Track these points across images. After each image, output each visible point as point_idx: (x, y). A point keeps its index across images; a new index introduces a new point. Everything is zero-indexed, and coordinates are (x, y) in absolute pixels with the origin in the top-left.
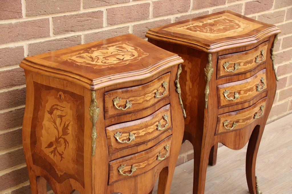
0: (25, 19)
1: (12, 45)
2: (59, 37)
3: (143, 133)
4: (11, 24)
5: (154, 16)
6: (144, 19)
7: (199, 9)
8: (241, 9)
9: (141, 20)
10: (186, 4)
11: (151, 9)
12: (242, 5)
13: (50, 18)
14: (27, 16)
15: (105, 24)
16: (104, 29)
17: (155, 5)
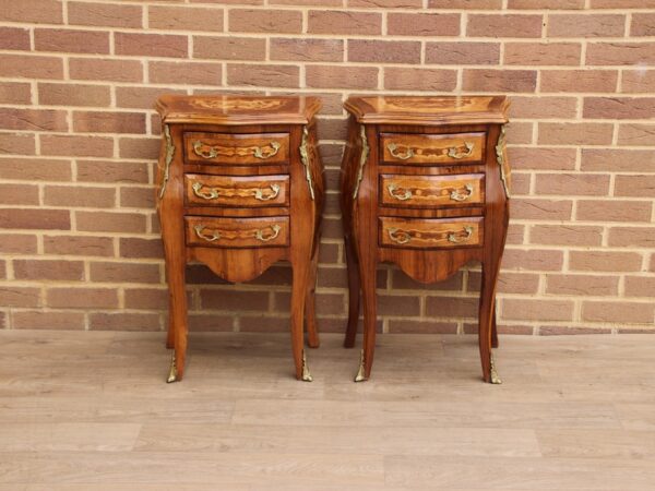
0: (191, 60)
1: (174, 87)
2: (234, 88)
3: (231, 194)
4: (174, 63)
5: (388, 87)
6: (369, 89)
7: (476, 90)
8: (575, 106)
9: (363, 88)
10: (448, 81)
11: (381, 77)
12: (575, 99)
13: (224, 64)
14: (195, 56)
15: (302, 83)
16: (301, 91)
17: (389, 74)
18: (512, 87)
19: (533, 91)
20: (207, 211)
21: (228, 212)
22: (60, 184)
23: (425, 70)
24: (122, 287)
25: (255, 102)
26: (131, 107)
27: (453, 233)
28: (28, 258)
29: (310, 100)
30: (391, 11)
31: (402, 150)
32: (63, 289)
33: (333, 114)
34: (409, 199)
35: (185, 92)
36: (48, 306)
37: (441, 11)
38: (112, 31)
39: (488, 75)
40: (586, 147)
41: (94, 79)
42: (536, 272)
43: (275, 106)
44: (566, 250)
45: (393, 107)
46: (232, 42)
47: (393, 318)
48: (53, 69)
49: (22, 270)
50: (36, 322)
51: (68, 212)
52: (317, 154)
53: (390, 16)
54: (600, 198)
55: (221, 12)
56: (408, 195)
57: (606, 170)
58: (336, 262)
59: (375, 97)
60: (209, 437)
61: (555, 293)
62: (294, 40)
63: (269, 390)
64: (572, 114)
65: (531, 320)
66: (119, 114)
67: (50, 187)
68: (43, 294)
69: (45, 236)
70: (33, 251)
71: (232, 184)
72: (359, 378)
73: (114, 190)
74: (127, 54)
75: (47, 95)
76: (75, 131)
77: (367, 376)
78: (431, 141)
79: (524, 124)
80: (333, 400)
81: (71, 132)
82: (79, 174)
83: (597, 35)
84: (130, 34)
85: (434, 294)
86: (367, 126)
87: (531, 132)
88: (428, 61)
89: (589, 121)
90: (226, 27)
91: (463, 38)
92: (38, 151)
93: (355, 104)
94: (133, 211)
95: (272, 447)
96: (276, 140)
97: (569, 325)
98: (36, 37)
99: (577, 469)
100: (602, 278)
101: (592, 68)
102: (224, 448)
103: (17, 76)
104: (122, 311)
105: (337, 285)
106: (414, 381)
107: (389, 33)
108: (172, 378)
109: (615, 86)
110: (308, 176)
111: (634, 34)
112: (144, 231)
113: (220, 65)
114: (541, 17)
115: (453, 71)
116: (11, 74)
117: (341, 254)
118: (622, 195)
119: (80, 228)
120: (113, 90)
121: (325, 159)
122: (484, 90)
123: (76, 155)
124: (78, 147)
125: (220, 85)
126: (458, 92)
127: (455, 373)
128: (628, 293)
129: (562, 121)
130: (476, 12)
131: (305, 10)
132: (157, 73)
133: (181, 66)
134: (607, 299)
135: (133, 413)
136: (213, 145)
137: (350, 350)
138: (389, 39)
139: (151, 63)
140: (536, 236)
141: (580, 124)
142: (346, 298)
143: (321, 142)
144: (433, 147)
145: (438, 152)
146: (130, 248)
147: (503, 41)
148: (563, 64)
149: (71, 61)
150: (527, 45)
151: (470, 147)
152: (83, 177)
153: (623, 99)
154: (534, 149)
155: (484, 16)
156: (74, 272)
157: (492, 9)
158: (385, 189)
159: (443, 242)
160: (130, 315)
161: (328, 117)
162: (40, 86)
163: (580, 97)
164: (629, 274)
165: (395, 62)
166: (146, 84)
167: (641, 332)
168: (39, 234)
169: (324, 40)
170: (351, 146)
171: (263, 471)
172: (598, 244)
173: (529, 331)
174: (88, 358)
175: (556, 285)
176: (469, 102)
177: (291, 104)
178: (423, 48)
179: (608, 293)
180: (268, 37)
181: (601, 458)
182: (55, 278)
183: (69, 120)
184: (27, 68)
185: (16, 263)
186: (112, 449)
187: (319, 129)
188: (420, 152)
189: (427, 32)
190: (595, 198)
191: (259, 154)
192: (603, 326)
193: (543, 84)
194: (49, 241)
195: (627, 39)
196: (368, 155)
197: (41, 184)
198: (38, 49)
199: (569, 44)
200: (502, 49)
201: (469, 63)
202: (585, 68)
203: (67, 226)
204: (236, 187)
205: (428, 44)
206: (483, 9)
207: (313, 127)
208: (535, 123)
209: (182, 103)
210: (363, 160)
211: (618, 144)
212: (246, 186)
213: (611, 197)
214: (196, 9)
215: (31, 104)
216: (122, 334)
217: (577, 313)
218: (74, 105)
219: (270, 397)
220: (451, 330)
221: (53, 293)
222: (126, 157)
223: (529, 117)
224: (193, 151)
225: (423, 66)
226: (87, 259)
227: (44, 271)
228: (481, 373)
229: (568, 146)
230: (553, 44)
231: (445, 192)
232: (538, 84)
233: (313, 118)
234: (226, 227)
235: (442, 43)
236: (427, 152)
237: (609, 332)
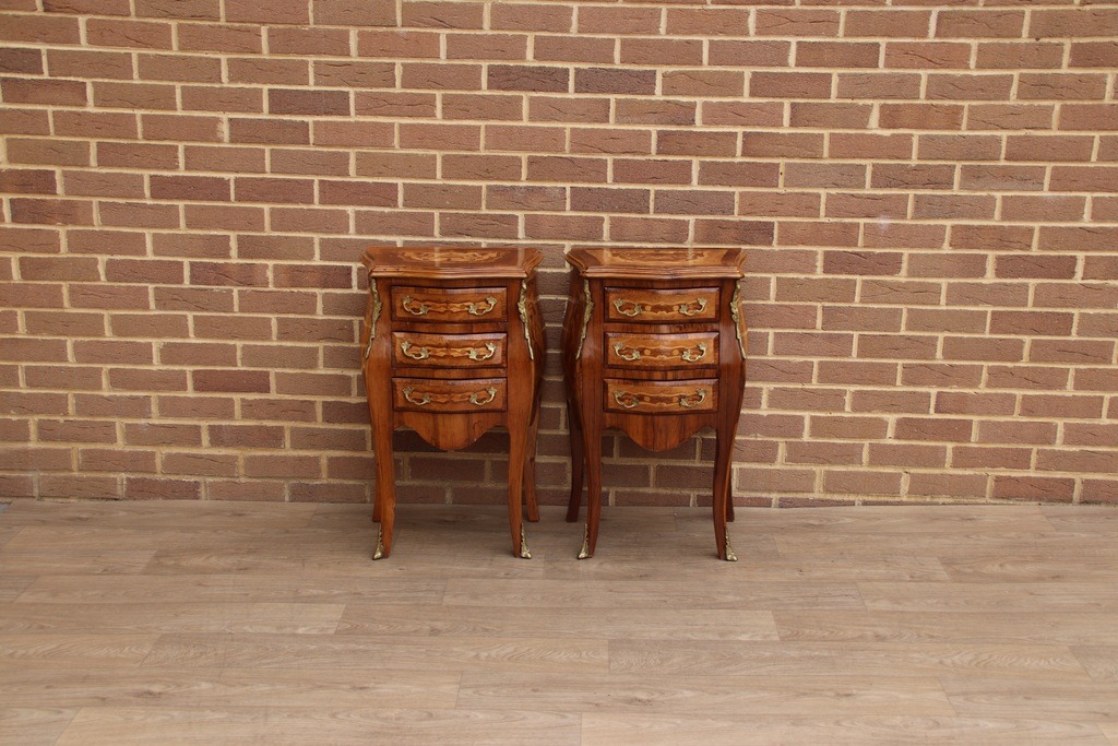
0: (401, 209)
1: (383, 238)
2: (447, 240)
3: (442, 354)
4: (383, 212)
5: (613, 238)
6: (593, 240)
7: (708, 242)
8: (815, 261)
9: (587, 239)
10: (679, 231)
11: (606, 227)
12: (816, 253)
13: (436, 213)
14: (405, 205)
15: (521, 234)
16: (520, 242)
17: (614, 223)
18: (748, 239)
19: (770, 243)
20: (417, 372)
21: (439, 373)
22: (259, 343)
23: (655, 220)
24: (325, 455)
25: (470, 254)
26: (336, 260)
27: (684, 397)
28: (224, 423)
29: (530, 251)
30: (616, 157)
31: (629, 307)
32: (262, 457)
33: (555, 267)
34: (636, 360)
35: (395, 242)
36: (245, 476)
37: (670, 158)
38: (316, 179)
39: (721, 225)
40: (827, 304)
41: (297, 230)
42: (774, 440)
43: (491, 258)
44: (807, 415)
45: (619, 260)
46: (445, 189)
47: (620, 490)
48: (255, 220)
49: (217, 436)
50: (232, 493)
51: (267, 374)
52: (537, 310)
53: (615, 162)
54: (842, 360)
55: (434, 157)
56: (636, 355)
57: (849, 329)
58: (557, 428)
59: (600, 249)
60: (417, 619)
61: (796, 461)
62: (513, 188)
63: (483, 569)
64: (813, 270)
65: (770, 491)
66: (323, 267)
67: (247, 346)
68: (241, 462)
69: (243, 400)
70: (230, 416)
71: (443, 343)
72: (583, 555)
73: (316, 349)
74: (332, 204)
75: (246, 248)
76: (276, 287)
77: (591, 553)
78: (660, 297)
79: (762, 279)
80: (554, 579)
81: (271, 288)
82: (279, 333)
83: (837, 185)
84: (336, 182)
85: (665, 462)
86: (590, 279)
87: (769, 288)
88: (657, 211)
89: (830, 276)
90: (439, 174)
91: (695, 186)
92: (236, 308)
93: (578, 256)
94: (338, 372)
95: (487, 630)
96: (492, 295)
97: (811, 496)
98: (237, 187)
99: (817, 653)
100: (846, 445)
101: (832, 220)
102: (434, 632)
103: (215, 228)
104: (325, 482)
105: (559, 454)
106: (643, 558)
107: (615, 181)
108: (379, 554)
109: (857, 240)
110: (527, 334)
111: (875, 185)
112: (349, 394)
113: (433, 214)
114: (778, 165)
115: (684, 221)
116: (209, 227)
117: (563, 419)
118: (866, 357)
119: (279, 391)
120: (316, 241)
121: (546, 316)
122: (718, 242)
123: (277, 312)
124: (279, 303)
125: (432, 236)
126: (689, 244)
127: (689, 550)
128: (872, 462)
129: (802, 276)
130: (708, 159)
131: (524, 156)
132: (364, 223)
133: (390, 214)
134: (851, 468)
135: (336, 592)
136: (424, 301)
137: (574, 524)
138: (615, 187)
139: (357, 213)
140: (777, 399)
141: (821, 280)
142: (569, 467)
143: (541, 297)
144: (662, 304)
145: (668, 309)
146: (334, 413)
147: (737, 190)
148: (802, 216)
149: (273, 211)
150: (763, 194)
151: (703, 303)
152: (283, 335)
153: (866, 253)
154: (772, 306)
155: (717, 163)
156: (273, 438)
157: (726, 156)
158: (610, 347)
159: (674, 406)
160: (334, 486)
161: (548, 270)
162: (240, 239)
163: (820, 250)
164: (874, 441)
165: (621, 212)
166: (352, 235)
167: (887, 503)
168: (237, 397)
169: (546, 188)
170: (573, 301)
171: (477, 657)
172: (842, 409)
173: (767, 503)
174: (288, 532)
175: (797, 453)
176: (702, 255)
177: (509, 256)
178: (652, 197)
179: (851, 462)
180: (484, 184)
181: (843, 640)
182: (253, 445)
183: (270, 275)
184: (227, 219)
185: (212, 428)
186: (314, 632)
187: (540, 283)
188: (648, 308)
189: (656, 180)
190: (838, 360)
191: (473, 311)
192: (846, 498)
193: (780, 237)
194: (246, 405)
195: (868, 191)
196: (592, 312)
197: (239, 344)
198: (238, 199)
199: (807, 194)
200: (737, 198)
201: (702, 213)
202: (826, 220)
203: (267, 390)
204: (448, 346)
205: (657, 192)
206: (716, 156)
207: (533, 281)
208: (773, 277)
209: (390, 255)
210: (587, 317)
211: (861, 302)
212: (458, 345)
213: (854, 358)
214: (407, 155)
215: (229, 257)
216: (325, 506)
217: (818, 484)
218: (275, 258)
219: (485, 576)
220: (684, 501)
221: (251, 461)
222: (330, 314)
223: (766, 272)
224: (402, 307)
225: (652, 216)
226: (287, 424)
227: (241, 437)
228: (715, 549)
229: (809, 303)
230: (791, 193)
231: (676, 352)
232: (775, 236)
233: (533, 271)
234: (438, 390)
235: (672, 192)
236: (656, 308)
237: (852, 504)
